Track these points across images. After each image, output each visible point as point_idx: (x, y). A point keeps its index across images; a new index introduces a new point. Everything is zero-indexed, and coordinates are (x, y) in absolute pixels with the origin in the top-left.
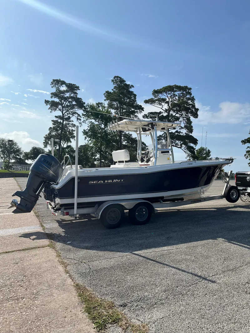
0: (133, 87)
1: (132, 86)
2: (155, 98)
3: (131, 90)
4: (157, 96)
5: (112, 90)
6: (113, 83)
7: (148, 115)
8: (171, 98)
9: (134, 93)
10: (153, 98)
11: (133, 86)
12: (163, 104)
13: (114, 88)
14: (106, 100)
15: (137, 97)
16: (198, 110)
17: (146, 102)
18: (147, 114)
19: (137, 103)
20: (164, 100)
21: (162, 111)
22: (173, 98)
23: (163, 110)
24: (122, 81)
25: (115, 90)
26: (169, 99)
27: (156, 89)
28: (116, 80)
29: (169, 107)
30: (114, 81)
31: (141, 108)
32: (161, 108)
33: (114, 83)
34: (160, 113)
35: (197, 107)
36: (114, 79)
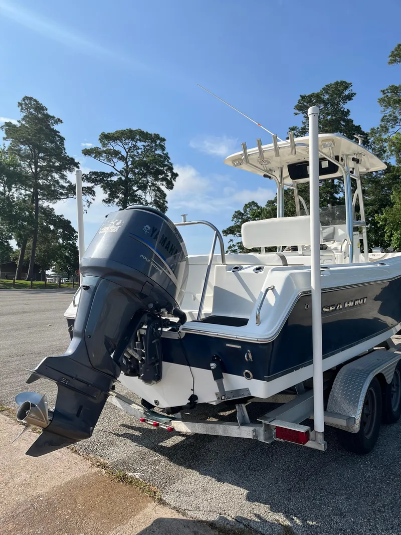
0: (61, 122)
1: (59, 119)
2: (104, 147)
3: (56, 127)
4: (107, 144)
5: (19, 122)
6: (20, 108)
7: (89, 176)
8: (130, 152)
9: (60, 134)
10: (100, 145)
11: (59, 121)
12: (115, 160)
13: (23, 119)
14: (7, 138)
15: (65, 142)
16: (177, 175)
17: (87, 152)
18: (88, 173)
19: (66, 153)
20: (116, 153)
21: (115, 172)
22: (132, 152)
23: (116, 170)
24: (39, 108)
25: (24, 123)
26: (127, 153)
27: (106, 133)
28: (26, 104)
29: (127, 166)
30: (24, 106)
31: (71, 164)
32: (113, 167)
33: (22, 109)
34: (111, 174)
35: (175, 171)
36: (23, 102)
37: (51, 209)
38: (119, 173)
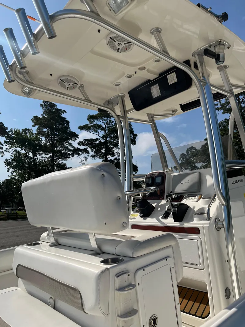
0: (65, 112)
1: (64, 111)
2: (91, 123)
3: (63, 115)
4: (93, 122)
5: (42, 115)
6: (42, 107)
7: (83, 142)
8: (107, 125)
9: (67, 119)
10: (88, 123)
11: (65, 111)
12: (99, 131)
13: (44, 113)
14: (34, 125)
15: (70, 124)
16: (136, 135)
17: (81, 128)
18: (83, 140)
19: (70, 130)
20: (100, 127)
21: (99, 138)
22: (109, 124)
23: (100, 136)
24: (52, 105)
25: (44, 115)
26: (105, 125)
27: (91, 115)
28: (45, 105)
29: (106, 133)
30: (44, 106)
31: (75, 136)
32: (98, 135)
33: (43, 107)
34: (97, 139)
35: (135, 133)
36: (43, 104)
37: (64, 164)
38: (101, 138)
